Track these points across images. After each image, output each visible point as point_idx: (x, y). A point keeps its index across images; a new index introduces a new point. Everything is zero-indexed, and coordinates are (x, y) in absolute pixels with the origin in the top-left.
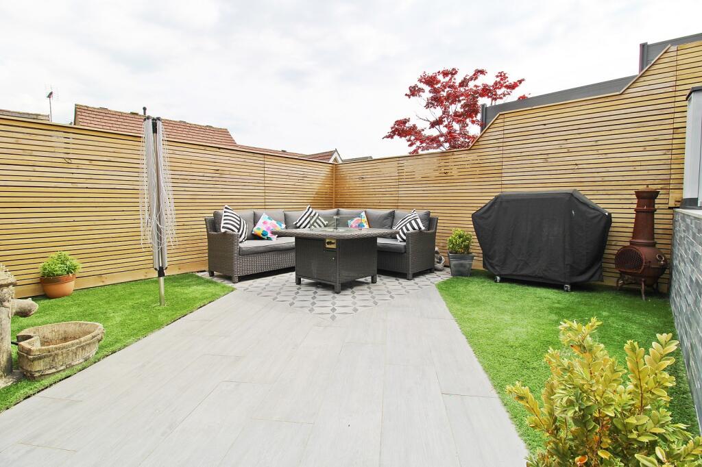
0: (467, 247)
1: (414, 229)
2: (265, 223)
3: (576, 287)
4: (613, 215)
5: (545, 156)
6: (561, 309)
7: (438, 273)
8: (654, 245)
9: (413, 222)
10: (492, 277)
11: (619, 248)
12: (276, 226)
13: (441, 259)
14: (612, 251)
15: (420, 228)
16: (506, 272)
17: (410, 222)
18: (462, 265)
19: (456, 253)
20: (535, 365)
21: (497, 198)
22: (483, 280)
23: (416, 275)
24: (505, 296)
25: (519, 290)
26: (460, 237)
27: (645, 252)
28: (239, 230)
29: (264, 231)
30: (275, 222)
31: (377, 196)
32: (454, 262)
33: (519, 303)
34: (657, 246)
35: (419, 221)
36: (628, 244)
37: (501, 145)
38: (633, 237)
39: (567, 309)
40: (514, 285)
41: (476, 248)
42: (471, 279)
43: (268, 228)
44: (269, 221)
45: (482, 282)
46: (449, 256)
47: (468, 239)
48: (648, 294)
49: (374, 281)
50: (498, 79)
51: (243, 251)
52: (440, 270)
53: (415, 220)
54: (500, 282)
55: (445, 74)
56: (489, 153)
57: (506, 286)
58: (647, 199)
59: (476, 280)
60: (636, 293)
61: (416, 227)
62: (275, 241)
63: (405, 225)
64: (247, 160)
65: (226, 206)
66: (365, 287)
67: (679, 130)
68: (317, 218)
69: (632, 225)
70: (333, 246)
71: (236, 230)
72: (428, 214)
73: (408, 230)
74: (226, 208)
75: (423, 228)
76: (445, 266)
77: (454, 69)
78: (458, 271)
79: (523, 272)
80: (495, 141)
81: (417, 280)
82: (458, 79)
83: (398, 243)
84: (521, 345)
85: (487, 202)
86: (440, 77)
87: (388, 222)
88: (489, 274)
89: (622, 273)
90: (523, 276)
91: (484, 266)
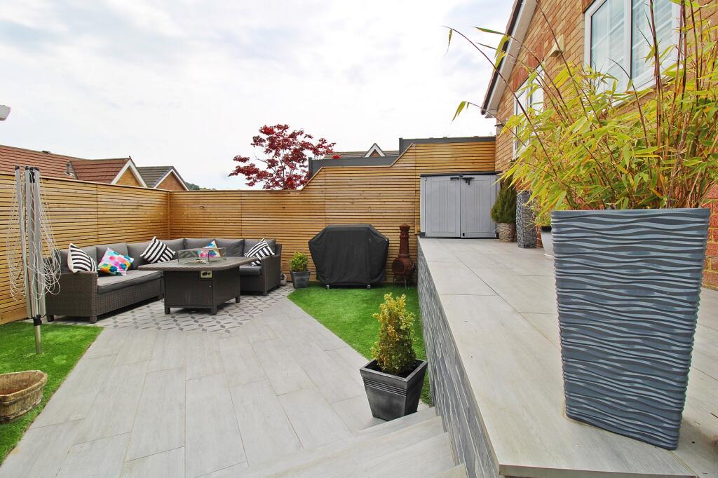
0: (305, 266)
1: (266, 255)
2: (112, 258)
3: (374, 286)
4: (390, 239)
5: (352, 201)
6: (368, 300)
7: (284, 288)
8: (409, 257)
9: (264, 249)
10: (323, 286)
11: (393, 259)
12: (125, 260)
13: (283, 277)
14: (390, 261)
15: (271, 254)
16: (334, 281)
17: (262, 250)
18: (302, 280)
19: (298, 271)
20: (362, 329)
21: (325, 230)
22: (318, 288)
23: (270, 291)
24: (335, 298)
25: (342, 292)
26: (300, 259)
27: (405, 261)
28: (91, 268)
29: (112, 267)
30: (123, 257)
31: (219, 224)
32: (296, 278)
33: (345, 301)
34: (411, 257)
35: (268, 247)
36: (397, 256)
37: (324, 190)
38: (400, 253)
39: (371, 299)
40: (338, 289)
41: (311, 265)
42: (309, 289)
43: (117, 264)
44: (116, 256)
45: (318, 290)
46: (291, 273)
47: (306, 260)
48: (408, 285)
49: (238, 301)
50: (320, 143)
51: (102, 289)
52: (284, 285)
53: (266, 247)
54: (330, 288)
55: (279, 127)
56: (316, 195)
57: (334, 291)
58: (405, 230)
59: (313, 289)
60: (402, 285)
61: (268, 253)
62: (127, 276)
63: (258, 252)
64: (79, 191)
65: (72, 244)
66: (233, 307)
67: (417, 191)
68: (166, 249)
69: (399, 245)
70: (210, 276)
71: (89, 269)
72: (274, 242)
73: (261, 256)
74: (72, 246)
75: (273, 254)
76: (288, 282)
77: (285, 125)
78: (299, 285)
79: (345, 280)
80: (319, 187)
81: (271, 295)
82: (289, 132)
83: (253, 267)
84: (353, 322)
85: (317, 233)
86: (276, 130)
87: (240, 249)
88: (321, 285)
89: (395, 274)
90: (343, 283)
91: (318, 278)
